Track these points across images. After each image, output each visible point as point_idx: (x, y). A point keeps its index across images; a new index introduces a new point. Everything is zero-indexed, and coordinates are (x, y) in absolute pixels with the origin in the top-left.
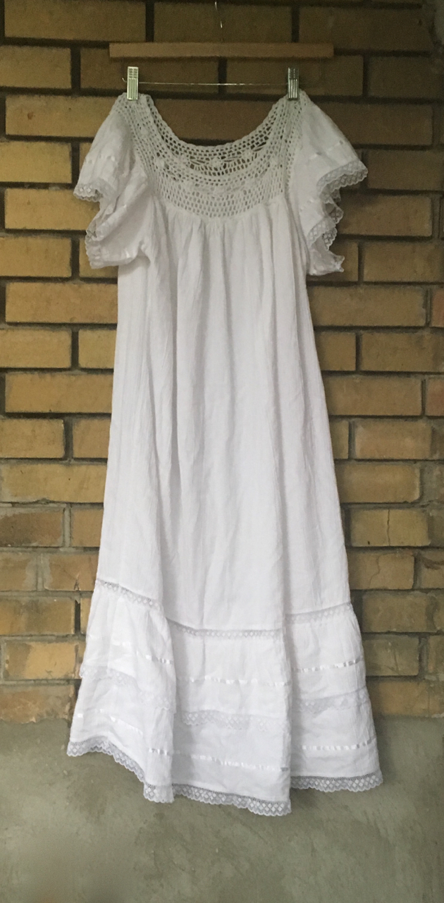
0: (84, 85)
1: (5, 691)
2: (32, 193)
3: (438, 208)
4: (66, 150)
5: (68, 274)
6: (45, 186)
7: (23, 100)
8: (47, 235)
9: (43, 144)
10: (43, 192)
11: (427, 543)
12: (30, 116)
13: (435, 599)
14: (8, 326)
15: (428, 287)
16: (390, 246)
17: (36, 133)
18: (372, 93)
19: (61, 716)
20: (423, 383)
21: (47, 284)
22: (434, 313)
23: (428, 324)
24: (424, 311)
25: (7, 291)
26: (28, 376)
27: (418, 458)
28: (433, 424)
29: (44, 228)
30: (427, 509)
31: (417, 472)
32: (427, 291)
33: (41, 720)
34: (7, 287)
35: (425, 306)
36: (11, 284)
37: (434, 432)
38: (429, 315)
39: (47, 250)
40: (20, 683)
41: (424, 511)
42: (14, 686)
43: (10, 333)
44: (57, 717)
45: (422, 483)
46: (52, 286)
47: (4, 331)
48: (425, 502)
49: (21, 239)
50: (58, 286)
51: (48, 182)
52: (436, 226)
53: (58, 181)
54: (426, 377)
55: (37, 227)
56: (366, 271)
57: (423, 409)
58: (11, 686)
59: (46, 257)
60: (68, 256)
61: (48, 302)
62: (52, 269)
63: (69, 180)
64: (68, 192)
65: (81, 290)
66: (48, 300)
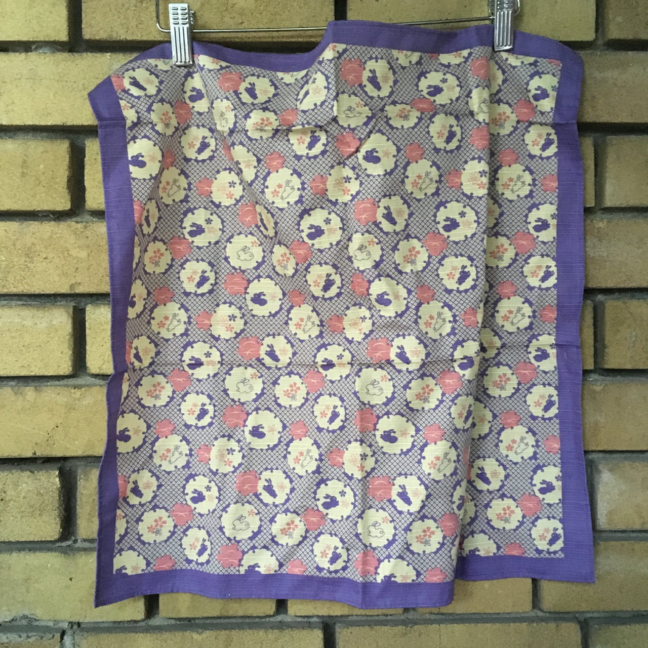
21: (26, 224)
39: (25, 162)
46: (34, 226)
50: (47, 228)
56: (609, 189)
59: (23, 175)
60: (63, 173)
61: (27, 255)
62: (34, 196)
63: (63, 36)
64: (63, 57)
65: (88, 233)
66: (29, 254)
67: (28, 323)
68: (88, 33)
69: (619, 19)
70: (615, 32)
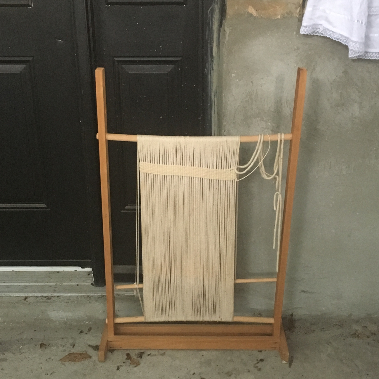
1: (264, 0)
19: (295, 15)
33: (283, 17)
44: (292, 16)
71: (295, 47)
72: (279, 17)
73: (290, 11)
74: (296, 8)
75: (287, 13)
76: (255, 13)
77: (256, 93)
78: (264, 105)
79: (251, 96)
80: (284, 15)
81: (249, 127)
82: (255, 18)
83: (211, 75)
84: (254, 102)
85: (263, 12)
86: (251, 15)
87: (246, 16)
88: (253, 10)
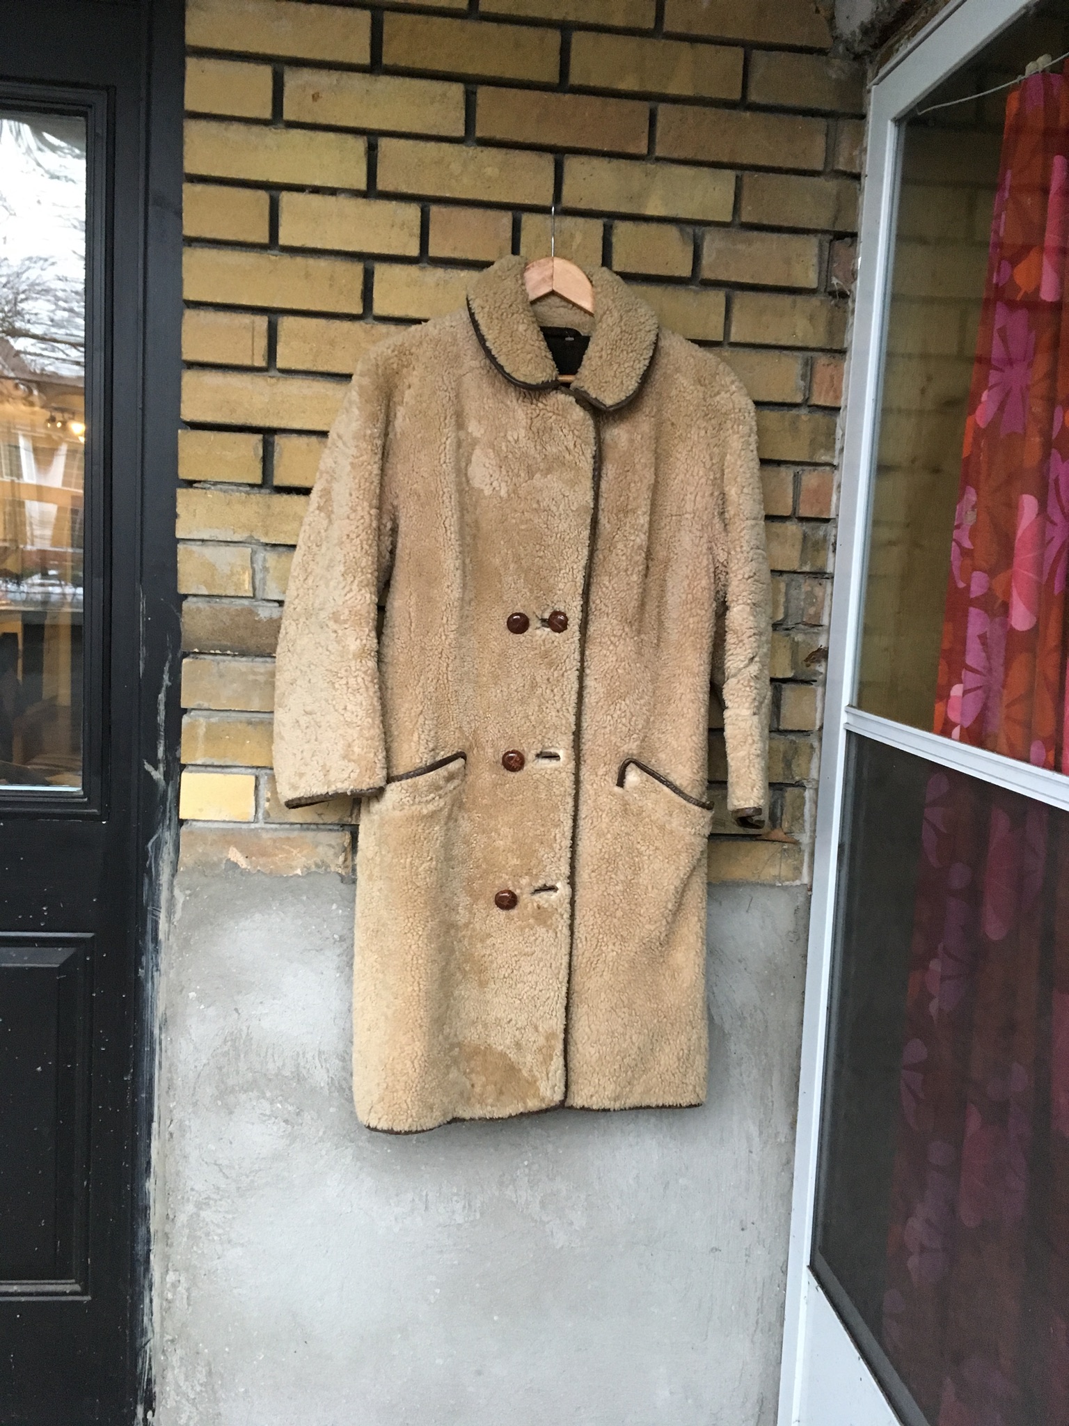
0: (386, 60)
1: (265, 835)
2: (316, 200)
3: (827, 253)
4: (360, 144)
5: (358, 309)
6: (333, 192)
7: (306, 75)
8: (333, 258)
9: (331, 135)
10: (331, 200)
11: (790, 674)
12: (315, 97)
13: (795, 742)
14: (279, 374)
15: (809, 354)
16: (764, 298)
17: (322, 120)
18: (754, 97)
19: (333, 868)
20: (797, 478)
21: (331, 321)
22: (815, 387)
23: (807, 400)
24: (802, 383)
25: (279, 328)
26: (304, 440)
27: (784, 569)
28: (806, 527)
29: (329, 247)
30: (792, 633)
31: (782, 586)
32: (807, 360)
33: (309, 874)
34: (279, 322)
35: (804, 377)
36: (285, 318)
37: (805, 537)
38: (809, 388)
39: (332, 276)
40: (283, 826)
41: (788, 635)
42: (276, 830)
43: (281, 382)
44: (329, 870)
45: (787, 601)
46: (337, 324)
47: (274, 380)
48: (790, 624)
49: (300, 260)
50: (346, 325)
51: (336, 186)
52: (823, 276)
53: (347, 186)
54: (799, 469)
55: (319, 246)
56: (733, 330)
57: (794, 509)
58: (272, 829)
59: (331, 286)
60: (358, 286)
61: (331, 345)
62: (337, 302)
63: (362, 185)
64: (361, 201)
65: (374, 332)
66: (332, 343)
67: (330, 393)
68: (381, 186)
69: (749, 208)
70: (745, 217)
71: (336, 936)
72: (299, 872)
73: (323, 862)
74: (336, 856)
75: (317, 866)
76: (243, 863)
77: (248, 1035)
78: (267, 1063)
79: (234, 1041)
80: (308, 869)
81: (231, 1113)
82: (244, 873)
83: (153, 983)
84: (242, 1056)
85: (262, 860)
86: (235, 865)
87: (223, 866)
88: (239, 855)
